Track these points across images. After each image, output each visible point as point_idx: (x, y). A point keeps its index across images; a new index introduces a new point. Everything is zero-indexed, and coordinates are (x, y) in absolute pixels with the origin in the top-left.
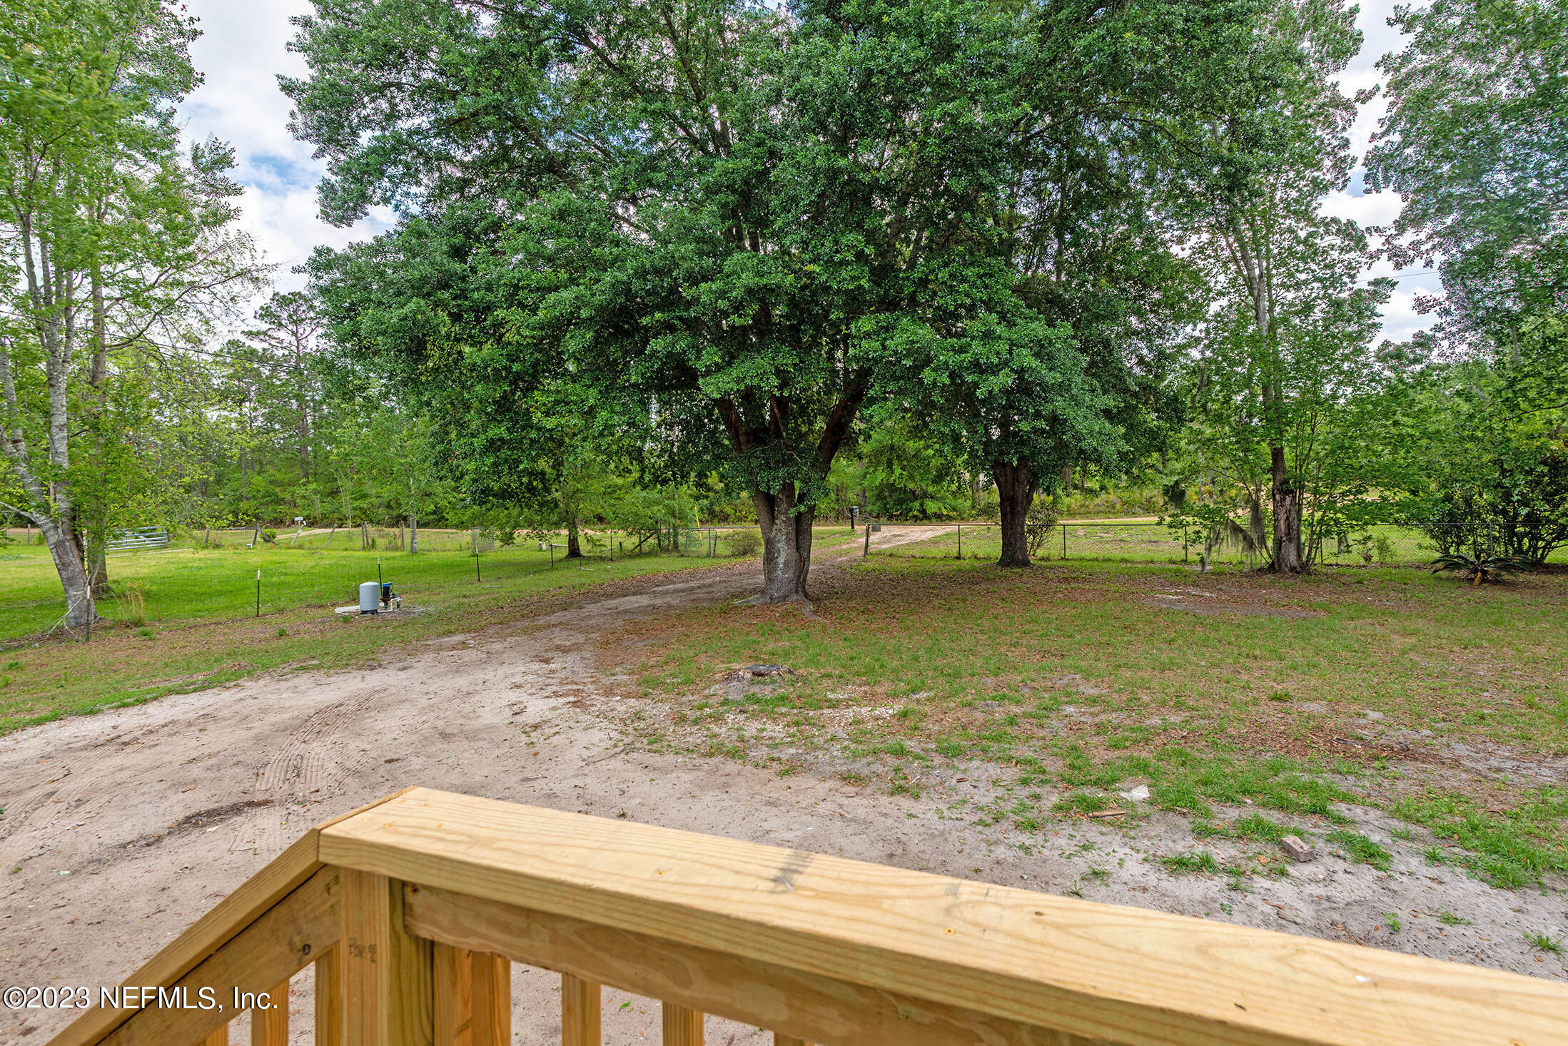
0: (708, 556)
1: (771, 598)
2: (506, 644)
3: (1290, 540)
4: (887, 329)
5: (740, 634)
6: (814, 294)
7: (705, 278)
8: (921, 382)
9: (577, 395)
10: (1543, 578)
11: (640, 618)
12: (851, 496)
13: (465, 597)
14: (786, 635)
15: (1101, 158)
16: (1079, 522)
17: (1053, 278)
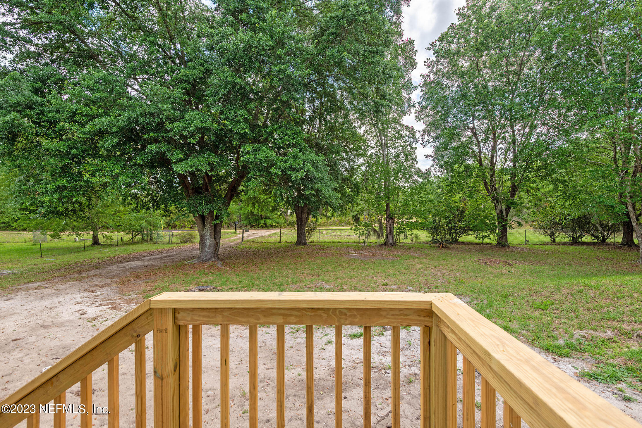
0: (168, 243)
1: (203, 260)
2: (67, 285)
3: (390, 234)
4: (256, 150)
5: (189, 275)
6: (225, 132)
7: (175, 120)
8: (270, 172)
9: (109, 168)
10: (457, 246)
11: (138, 271)
12: (234, 217)
13: (35, 265)
14: (211, 275)
15: (335, 94)
16: (324, 228)
17: (318, 135)
